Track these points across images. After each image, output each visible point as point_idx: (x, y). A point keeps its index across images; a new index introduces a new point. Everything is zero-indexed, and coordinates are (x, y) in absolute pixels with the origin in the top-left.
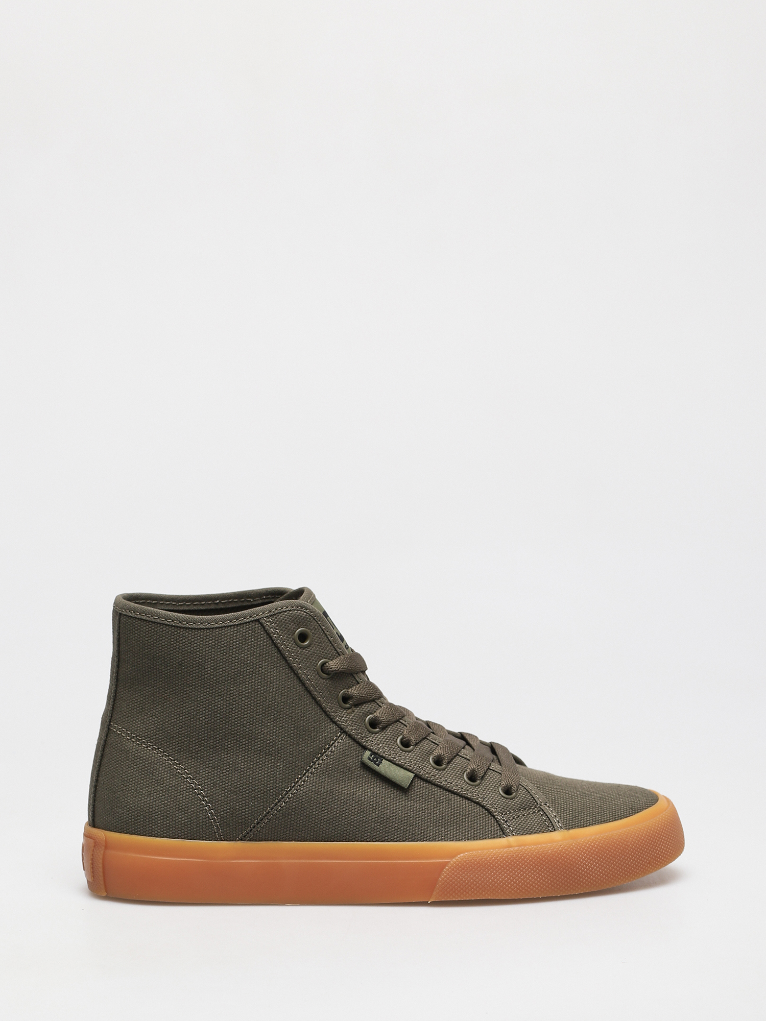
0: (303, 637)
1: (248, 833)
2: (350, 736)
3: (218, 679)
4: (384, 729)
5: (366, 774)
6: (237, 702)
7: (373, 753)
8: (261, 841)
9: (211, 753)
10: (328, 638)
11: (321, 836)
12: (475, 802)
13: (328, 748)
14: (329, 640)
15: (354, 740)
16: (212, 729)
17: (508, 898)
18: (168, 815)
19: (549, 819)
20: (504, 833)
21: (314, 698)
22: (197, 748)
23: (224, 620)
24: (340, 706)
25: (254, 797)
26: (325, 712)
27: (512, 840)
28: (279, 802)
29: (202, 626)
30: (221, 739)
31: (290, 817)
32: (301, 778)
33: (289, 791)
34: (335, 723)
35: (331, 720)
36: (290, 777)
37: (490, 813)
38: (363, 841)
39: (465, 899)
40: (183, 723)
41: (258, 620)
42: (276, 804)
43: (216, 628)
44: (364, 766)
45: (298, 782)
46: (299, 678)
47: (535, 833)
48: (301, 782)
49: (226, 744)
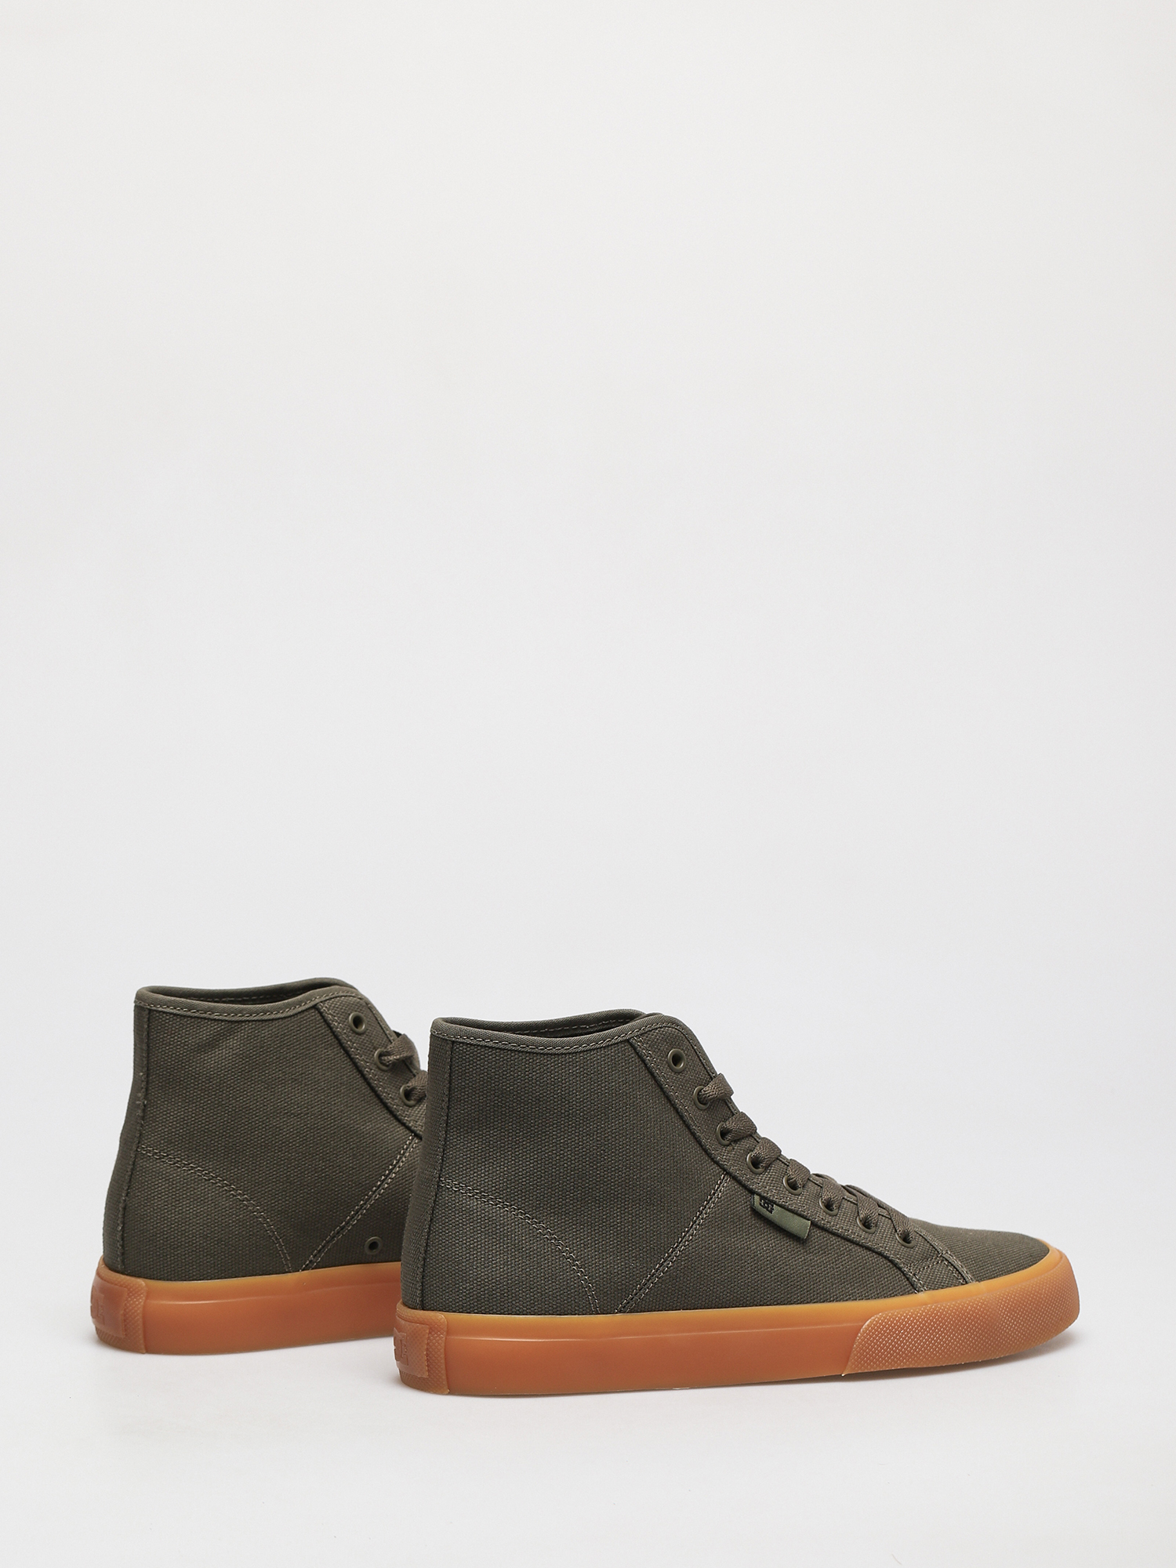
0: (677, 1059)
1: (628, 1303)
2: (734, 1178)
3: (586, 1114)
4: (766, 1168)
5: (759, 1224)
6: (610, 1141)
7: (762, 1198)
8: (644, 1312)
9: (579, 1206)
10: (700, 1060)
11: (714, 1302)
12: (877, 1253)
13: (714, 1194)
14: (702, 1063)
15: (740, 1183)
16: (580, 1177)
17: (930, 1365)
18: (532, 1287)
19: (957, 1270)
20: (914, 1288)
21: (693, 1134)
22: (561, 1202)
23: (588, 1042)
24: (719, 1143)
25: (635, 1257)
26: (706, 1151)
27: (923, 1296)
28: (665, 1262)
29: (562, 1051)
30: (592, 1189)
31: (678, 1280)
32: (688, 1231)
33: (676, 1247)
34: (717, 1163)
35: (712, 1159)
36: (676, 1231)
37: (895, 1265)
38: (763, 1305)
39: (884, 1368)
40: (543, 1171)
41: (628, 1041)
42: (662, 1264)
43: (581, 1052)
44: (755, 1212)
45: (685, 1235)
46: (676, 1110)
47: (947, 1287)
48: (689, 1236)
49: (598, 1194)
